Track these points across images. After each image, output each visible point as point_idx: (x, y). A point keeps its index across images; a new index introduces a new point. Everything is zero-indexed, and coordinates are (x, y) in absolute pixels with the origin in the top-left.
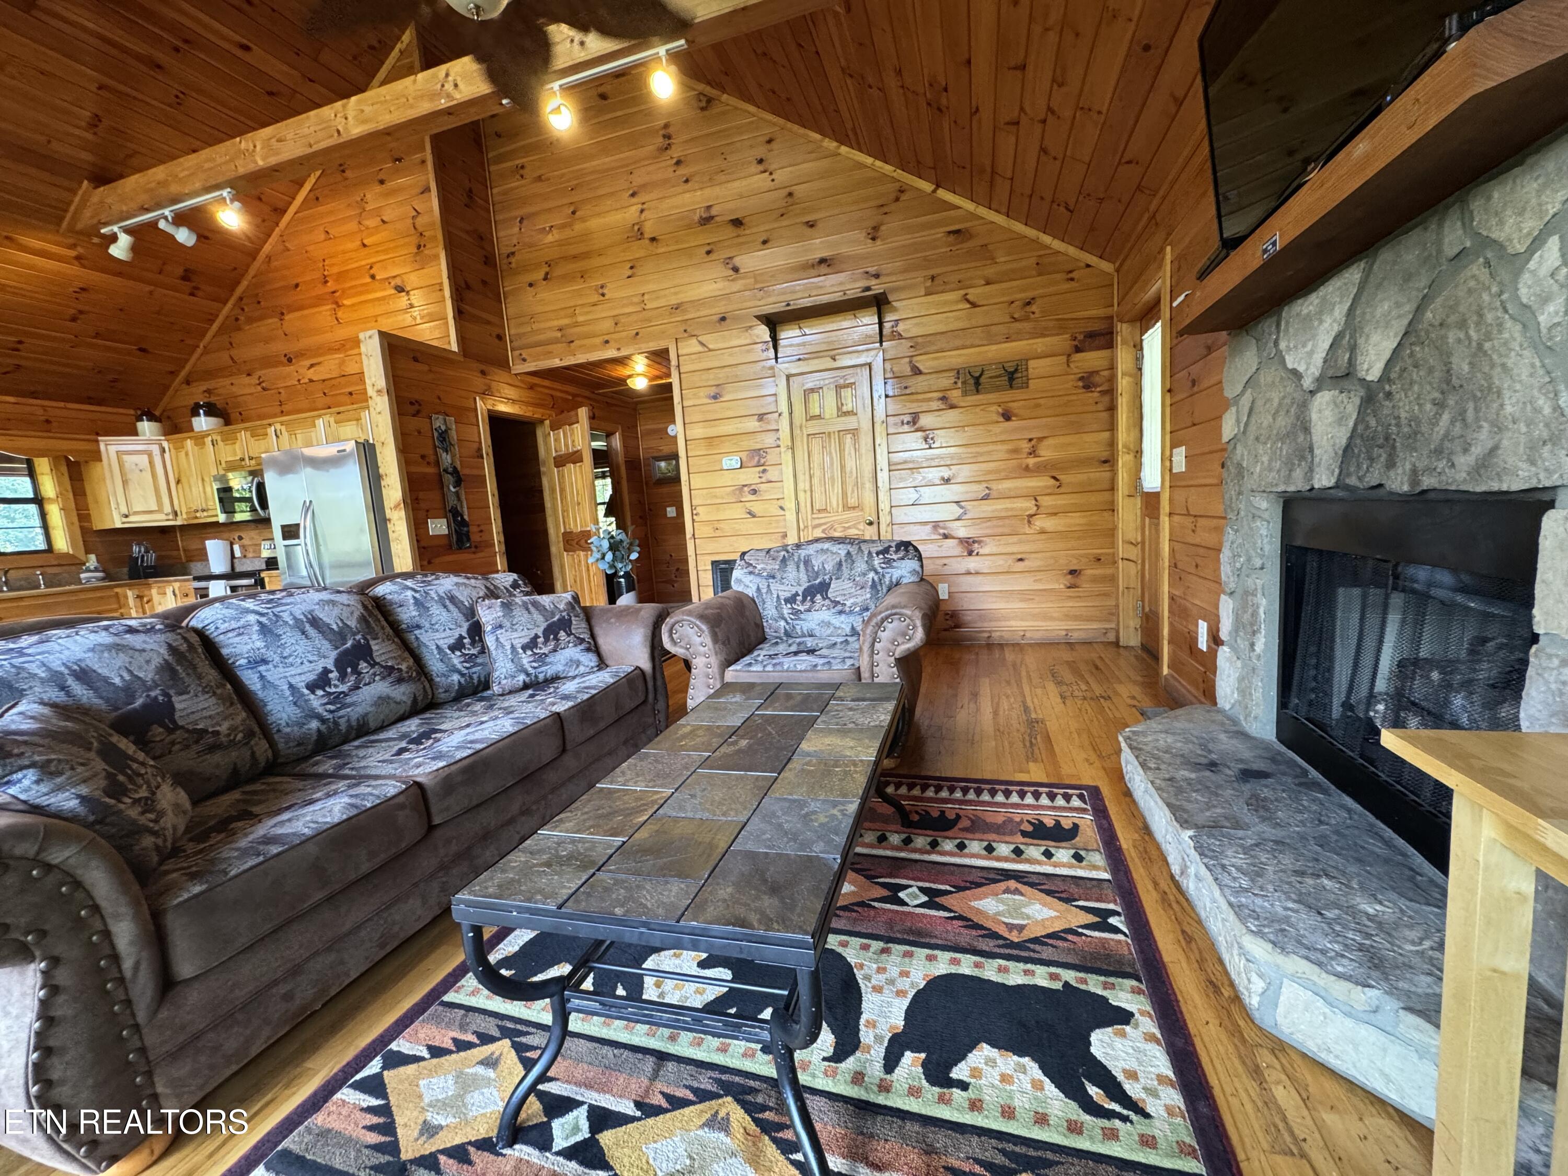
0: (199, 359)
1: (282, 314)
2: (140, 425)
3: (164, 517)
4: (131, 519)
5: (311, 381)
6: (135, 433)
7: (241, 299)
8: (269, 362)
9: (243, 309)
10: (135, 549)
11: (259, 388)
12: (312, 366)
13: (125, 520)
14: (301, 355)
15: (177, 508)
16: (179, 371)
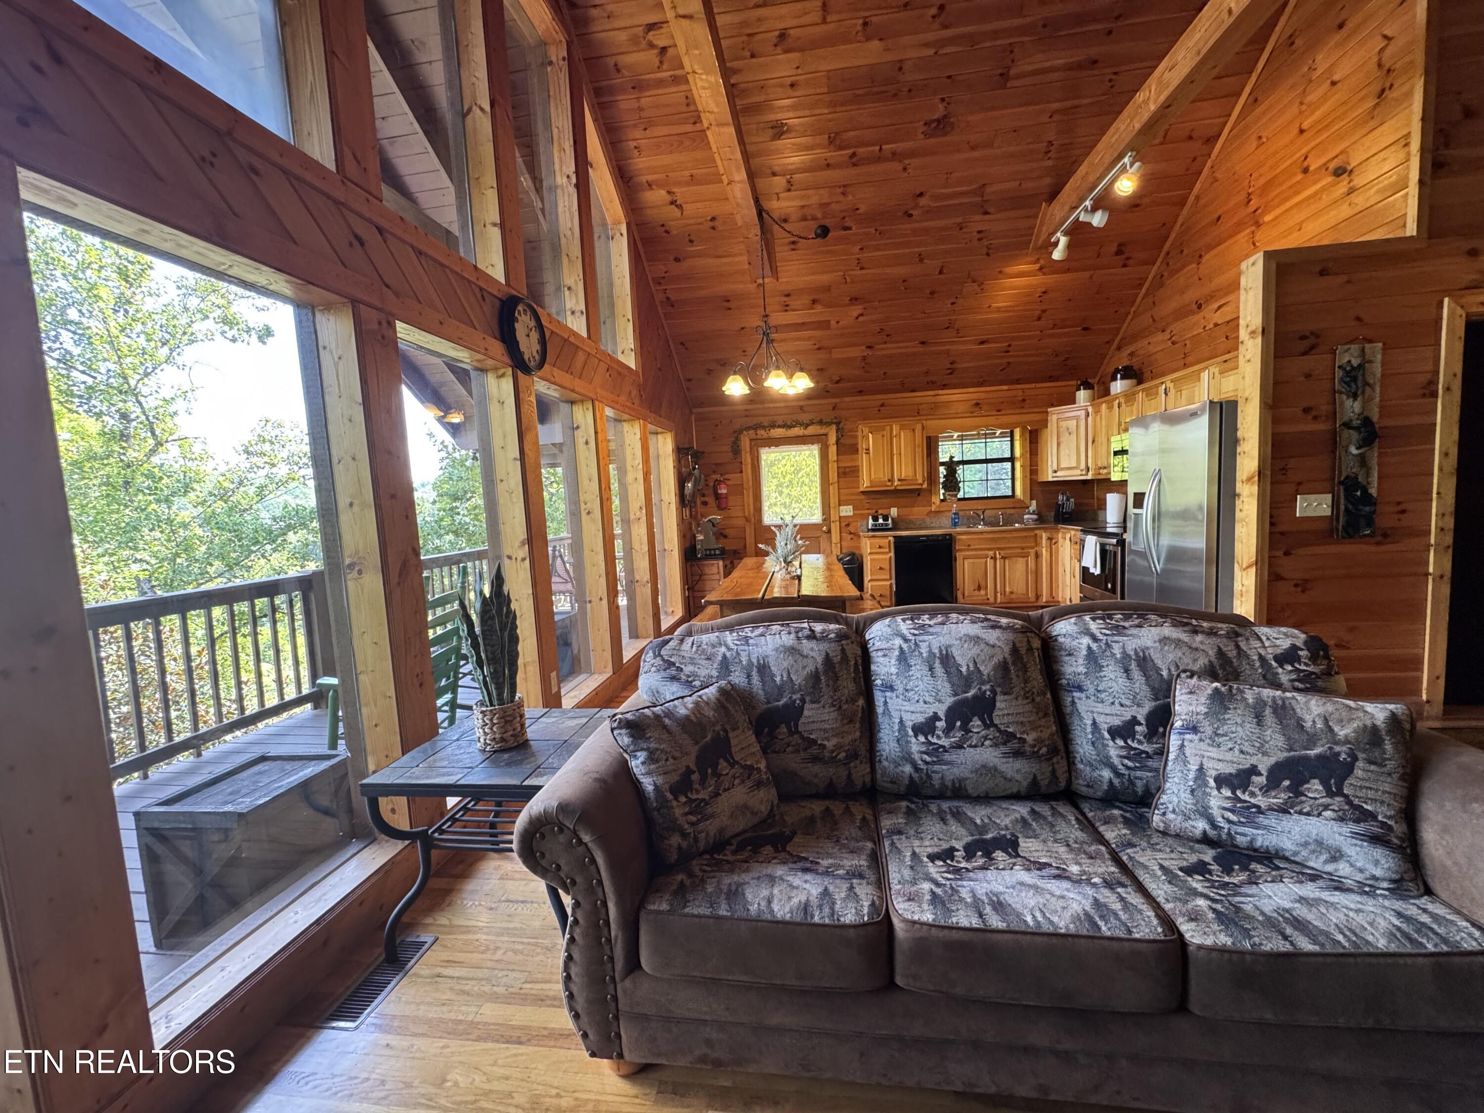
0: (1129, 324)
1: (1201, 257)
2: (1078, 393)
3: (1079, 472)
4: (1060, 474)
5: (1216, 325)
6: (1073, 402)
7: (1168, 254)
8: (1182, 313)
9: (1168, 264)
10: (1060, 497)
11: (1170, 343)
12: (1220, 307)
13: (1056, 474)
14: (1211, 297)
15: (1090, 465)
16: (1113, 340)
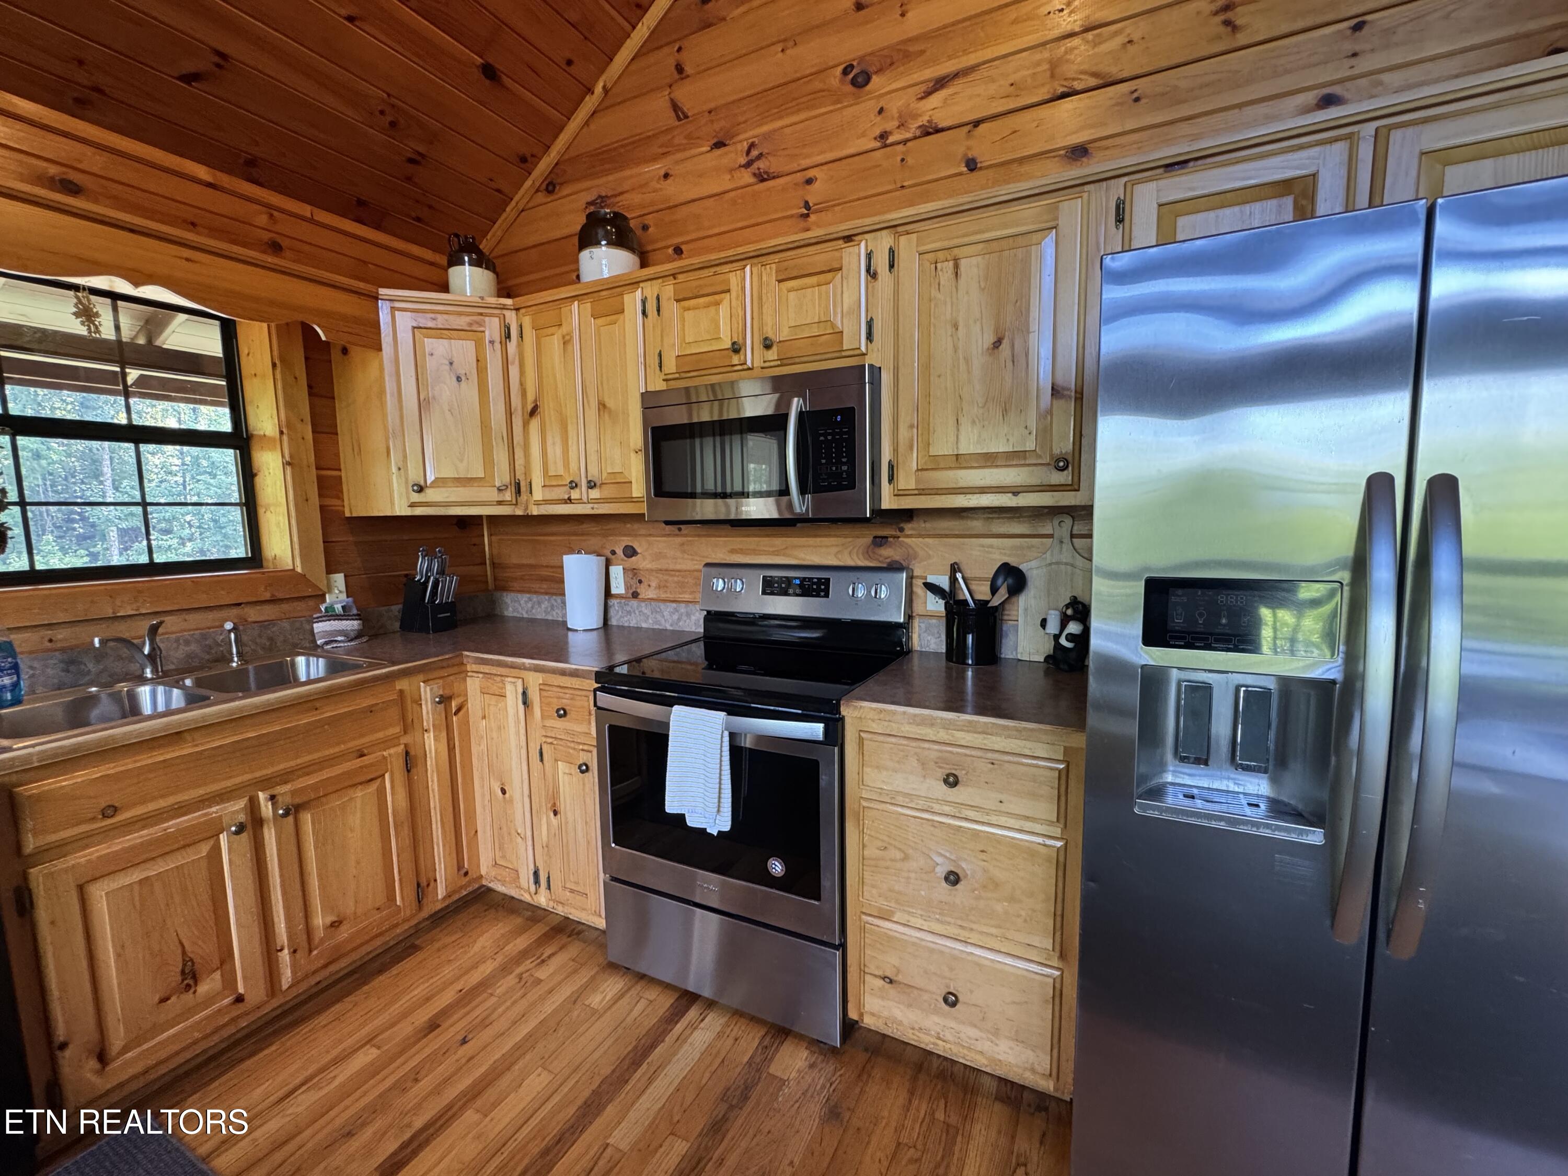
0: (587, 123)
2: (456, 270)
3: (494, 496)
4: (431, 495)
6: (444, 286)
10: (422, 564)
11: (746, 177)
12: (940, 82)
13: (416, 498)
14: (905, 56)
15: (520, 475)
16: (537, 158)
